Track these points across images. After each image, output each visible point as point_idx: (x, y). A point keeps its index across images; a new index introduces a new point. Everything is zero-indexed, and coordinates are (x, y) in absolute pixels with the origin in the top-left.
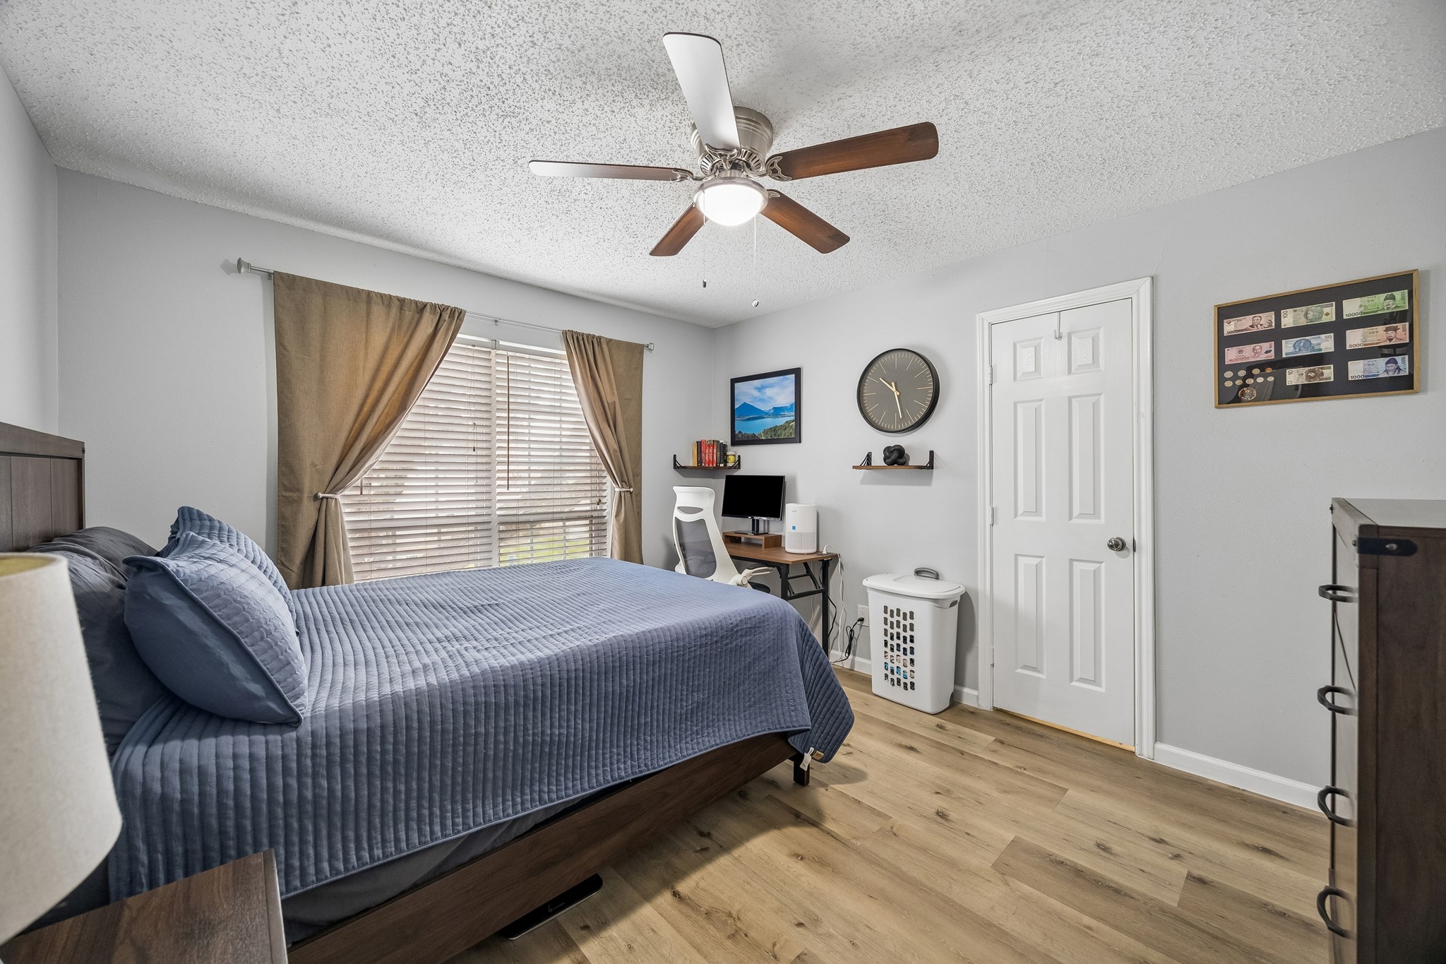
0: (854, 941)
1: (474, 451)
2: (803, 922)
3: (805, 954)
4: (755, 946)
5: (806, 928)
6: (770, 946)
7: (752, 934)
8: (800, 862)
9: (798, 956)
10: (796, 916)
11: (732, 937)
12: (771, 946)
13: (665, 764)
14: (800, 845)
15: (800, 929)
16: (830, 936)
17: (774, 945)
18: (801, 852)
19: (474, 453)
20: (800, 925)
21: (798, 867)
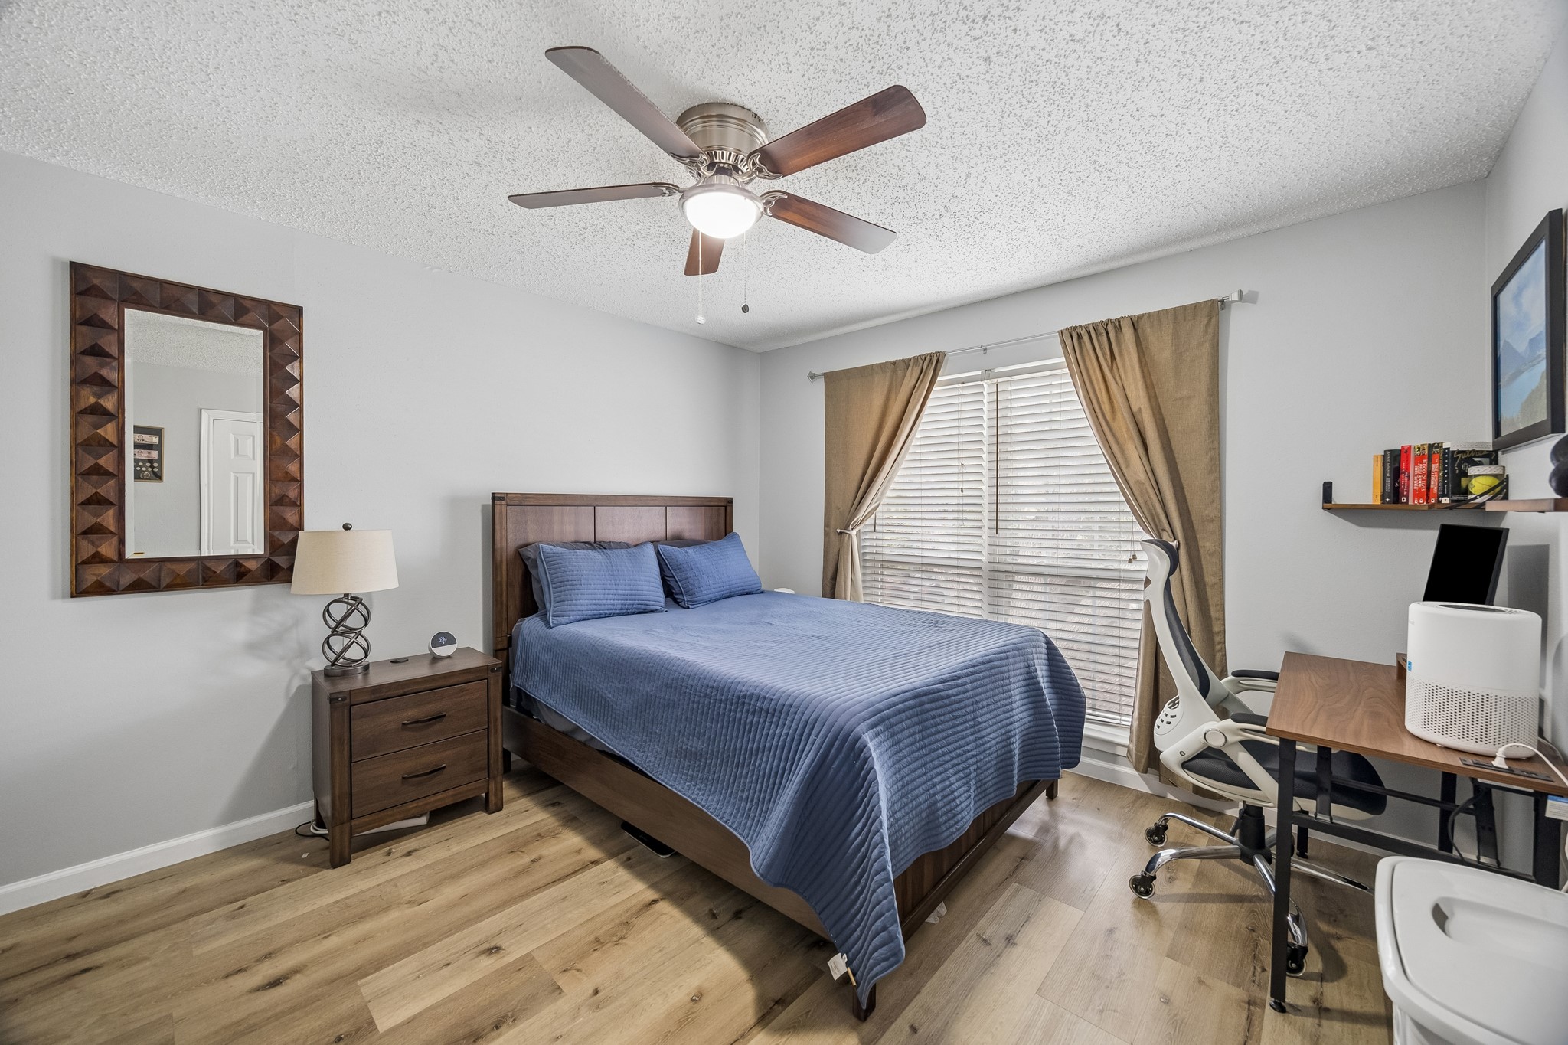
0: (560, 1040)
1: (962, 492)
2: (598, 995)
3: (560, 994)
4: (582, 956)
5: (591, 997)
6: (579, 966)
7: (596, 954)
8: (688, 999)
9: (560, 988)
10: (609, 989)
11: (597, 940)
12: (578, 968)
13: (658, 778)
14: (719, 1001)
15: (591, 992)
16: (574, 1018)
17: (578, 970)
18: (706, 1000)
19: (961, 494)
20: (596, 992)
21: (679, 994)
